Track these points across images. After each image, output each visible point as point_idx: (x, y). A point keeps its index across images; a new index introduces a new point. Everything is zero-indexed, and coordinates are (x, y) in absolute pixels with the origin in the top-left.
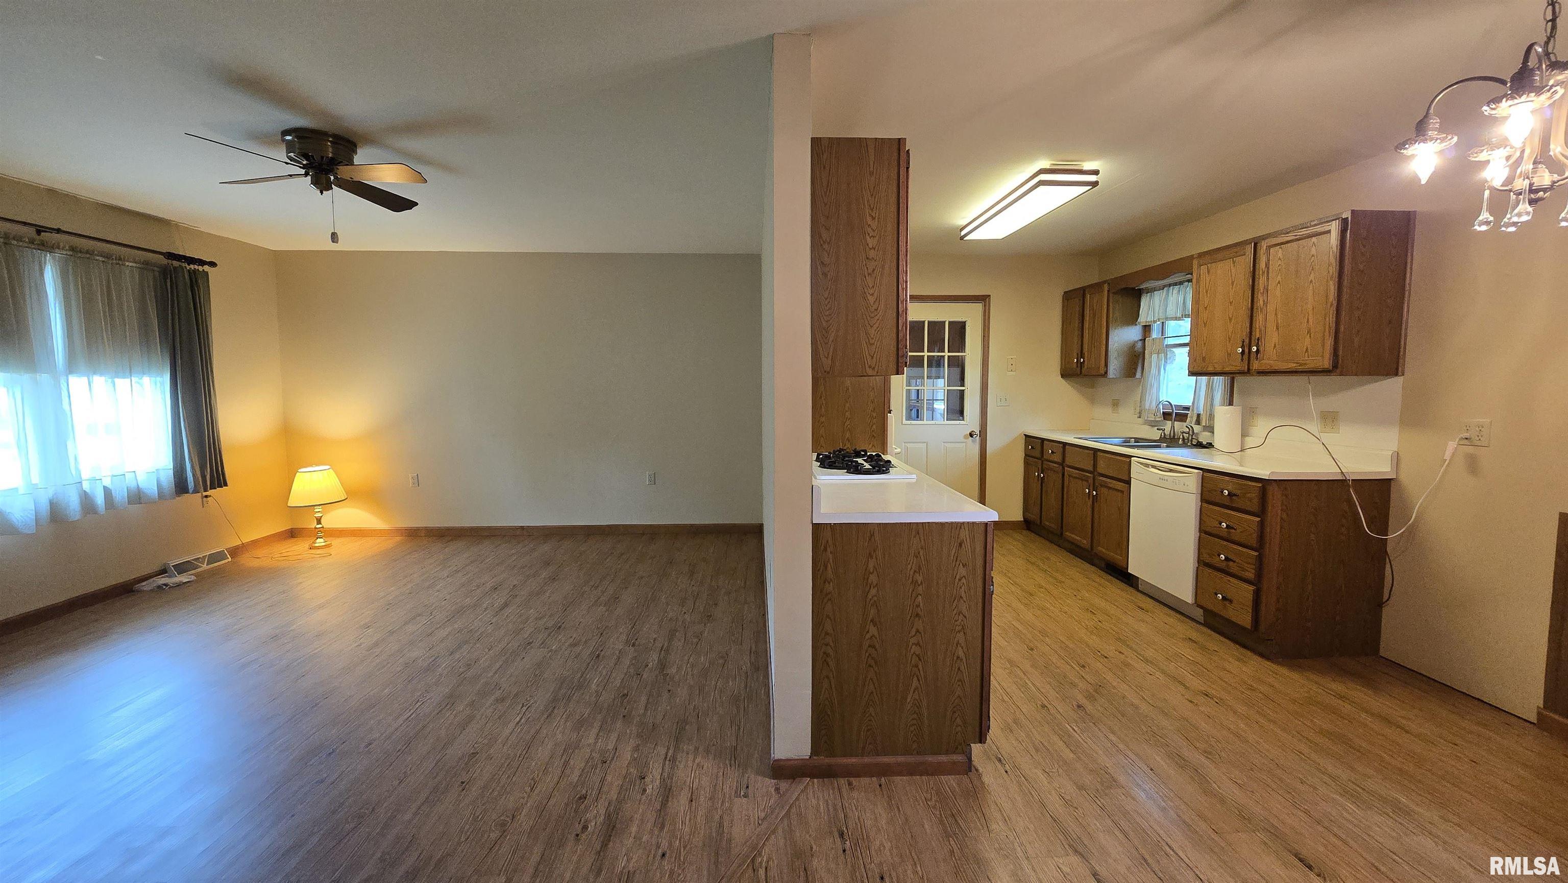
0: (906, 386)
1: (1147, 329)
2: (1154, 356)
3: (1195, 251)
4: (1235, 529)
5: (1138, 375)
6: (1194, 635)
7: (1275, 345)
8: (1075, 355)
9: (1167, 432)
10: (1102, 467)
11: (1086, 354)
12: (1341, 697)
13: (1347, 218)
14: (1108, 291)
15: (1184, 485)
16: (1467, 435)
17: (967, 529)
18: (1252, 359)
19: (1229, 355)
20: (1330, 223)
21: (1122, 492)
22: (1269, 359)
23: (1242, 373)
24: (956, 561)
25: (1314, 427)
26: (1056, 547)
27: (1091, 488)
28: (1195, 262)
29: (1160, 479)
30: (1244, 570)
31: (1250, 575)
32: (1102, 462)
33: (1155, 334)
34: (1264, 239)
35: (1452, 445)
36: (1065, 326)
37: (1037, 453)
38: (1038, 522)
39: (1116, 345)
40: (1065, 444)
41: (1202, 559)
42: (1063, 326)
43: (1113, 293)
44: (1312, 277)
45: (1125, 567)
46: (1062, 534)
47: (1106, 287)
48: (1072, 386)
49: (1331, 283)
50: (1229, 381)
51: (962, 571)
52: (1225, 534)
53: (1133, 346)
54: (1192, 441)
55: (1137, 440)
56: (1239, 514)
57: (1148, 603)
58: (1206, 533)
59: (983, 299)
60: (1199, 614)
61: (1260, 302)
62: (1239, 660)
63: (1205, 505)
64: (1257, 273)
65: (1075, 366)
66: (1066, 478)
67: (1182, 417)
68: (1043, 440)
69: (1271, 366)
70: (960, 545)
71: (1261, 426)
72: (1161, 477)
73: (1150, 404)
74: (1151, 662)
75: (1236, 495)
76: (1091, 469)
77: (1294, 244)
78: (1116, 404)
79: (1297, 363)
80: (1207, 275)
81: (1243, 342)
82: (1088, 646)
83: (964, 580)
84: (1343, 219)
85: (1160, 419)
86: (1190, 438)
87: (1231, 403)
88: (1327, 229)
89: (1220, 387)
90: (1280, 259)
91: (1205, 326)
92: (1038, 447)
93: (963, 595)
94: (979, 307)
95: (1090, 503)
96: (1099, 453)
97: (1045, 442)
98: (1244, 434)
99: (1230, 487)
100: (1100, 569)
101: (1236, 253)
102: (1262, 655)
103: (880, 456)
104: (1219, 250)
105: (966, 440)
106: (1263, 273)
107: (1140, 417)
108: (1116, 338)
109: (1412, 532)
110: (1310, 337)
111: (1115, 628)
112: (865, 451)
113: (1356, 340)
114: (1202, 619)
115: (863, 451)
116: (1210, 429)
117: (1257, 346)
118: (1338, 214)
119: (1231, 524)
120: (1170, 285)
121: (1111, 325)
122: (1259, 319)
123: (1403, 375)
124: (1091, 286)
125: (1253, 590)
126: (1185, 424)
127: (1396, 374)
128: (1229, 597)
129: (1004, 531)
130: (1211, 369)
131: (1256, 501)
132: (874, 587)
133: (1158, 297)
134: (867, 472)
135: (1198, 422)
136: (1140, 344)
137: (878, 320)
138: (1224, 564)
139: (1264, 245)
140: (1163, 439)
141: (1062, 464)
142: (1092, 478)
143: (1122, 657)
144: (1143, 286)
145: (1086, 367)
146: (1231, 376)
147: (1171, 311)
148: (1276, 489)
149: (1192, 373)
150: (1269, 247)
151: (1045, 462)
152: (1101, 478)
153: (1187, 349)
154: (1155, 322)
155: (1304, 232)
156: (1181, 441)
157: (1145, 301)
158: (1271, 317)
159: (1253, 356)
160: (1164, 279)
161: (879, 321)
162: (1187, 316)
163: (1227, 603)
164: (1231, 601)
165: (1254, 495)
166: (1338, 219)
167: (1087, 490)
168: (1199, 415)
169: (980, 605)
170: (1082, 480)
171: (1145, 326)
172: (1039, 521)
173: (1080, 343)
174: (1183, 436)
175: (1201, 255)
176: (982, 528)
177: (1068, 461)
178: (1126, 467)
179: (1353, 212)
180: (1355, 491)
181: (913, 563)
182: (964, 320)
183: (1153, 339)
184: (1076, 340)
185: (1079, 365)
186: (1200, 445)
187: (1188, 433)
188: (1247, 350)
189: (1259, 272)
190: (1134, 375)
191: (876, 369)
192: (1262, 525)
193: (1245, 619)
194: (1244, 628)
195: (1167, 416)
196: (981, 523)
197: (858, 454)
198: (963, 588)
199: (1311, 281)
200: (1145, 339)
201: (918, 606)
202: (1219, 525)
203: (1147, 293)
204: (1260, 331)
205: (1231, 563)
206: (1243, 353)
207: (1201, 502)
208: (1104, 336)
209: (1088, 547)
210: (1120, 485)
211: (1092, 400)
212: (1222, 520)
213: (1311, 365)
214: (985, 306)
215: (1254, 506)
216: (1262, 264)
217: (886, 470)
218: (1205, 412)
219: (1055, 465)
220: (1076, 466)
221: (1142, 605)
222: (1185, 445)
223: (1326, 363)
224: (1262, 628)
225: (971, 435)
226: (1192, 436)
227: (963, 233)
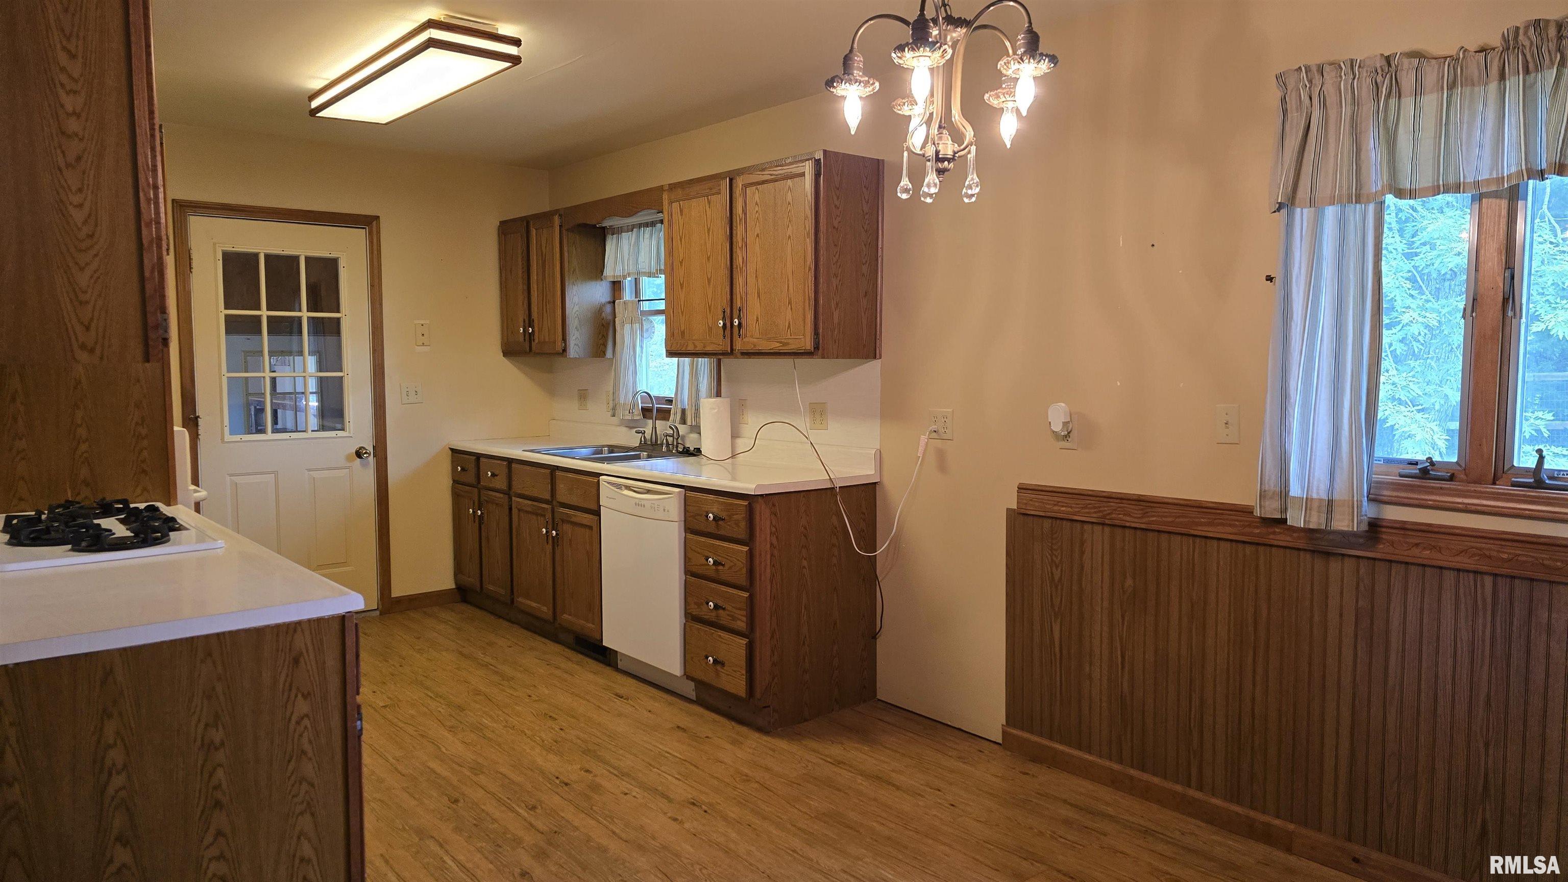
0: (228, 372)
1: (616, 286)
2: (627, 327)
3: (666, 181)
4: (724, 565)
5: (609, 354)
6: (685, 721)
7: (757, 318)
8: (522, 324)
9: (648, 436)
10: (563, 494)
11: (536, 321)
12: (838, 763)
13: (820, 159)
14: (561, 226)
15: (664, 510)
16: (934, 427)
17: (307, 633)
18: (734, 338)
19: (710, 329)
20: (804, 164)
21: (590, 528)
22: (752, 336)
23: (725, 354)
24: (290, 690)
25: (802, 422)
26: (505, 624)
27: (550, 527)
28: (665, 196)
29: (636, 504)
30: (734, 618)
31: (741, 625)
32: (562, 486)
33: (628, 295)
34: (738, 175)
35: (924, 439)
36: (503, 275)
37: (470, 478)
38: (478, 589)
39: (576, 308)
40: (510, 461)
41: (689, 612)
42: (501, 273)
43: (567, 230)
44: (789, 232)
45: (598, 638)
46: (512, 602)
47: (557, 220)
48: (519, 369)
49: (808, 240)
50: (715, 363)
51: (302, 707)
52: (711, 573)
53: (600, 310)
54: (677, 447)
55: (612, 448)
56: (726, 544)
57: (628, 685)
58: (694, 575)
59: (368, 222)
60: (689, 689)
61: (739, 261)
62: (734, 742)
63: (690, 536)
64: (734, 220)
65: (521, 339)
66: (515, 511)
67: (664, 414)
68: (478, 457)
69: (755, 346)
70: (296, 661)
71: (752, 422)
72: (637, 501)
73: (625, 397)
74: (628, 775)
75: (723, 520)
76: (547, 496)
77: (770, 185)
78: (583, 396)
79: (781, 342)
80: (680, 217)
81: (724, 312)
82: (542, 773)
83: (306, 722)
84: (816, 160)
85: (638, 418)
86: (675, 443)
87: (718, 394)
88: (800, 170)
89: (706, 371)
90: (757, 204)
91: (682, 288)
92: (471, 466)
93: (307, 747)
94: (359, 235)
95: (549, 547)
96: (558, 473)
97: (482, 460)
98: (735, 435)
99: (715, 510)
100: (569, 648)
101: (711, 189)
102: (760, 730)
103: (156, 509)
104: (691, 182)
105: (348, 465)
106: (740, 220)
107: (614, 416)
108: (576, 299)
109: (896, 544)
110: (791, 309)
111: (582, 735)
112: (125, 502)
113: (836, 315)
114: (692, 695)
115: (118, 502)
116: (696, 429)
117: (739, 318)
118: (811, 153)
119: (719, 559)
120: (640, 226)
121: (567, 278)
122: (739, 281)
123: (880, 358)
124: (537, 217)
125: (746, 644)
126: (669, 423)
127: (875, 358)
128: (720, 659)
129: (425, 610)
130: (691, 348)
131: (743, 524)
132: (118, 773)
133: (627, 240)
134: (121, 545)
135: (683, 421)
136: (608, 309)
137: (96, 255)
138: (714, 614)
139: (739, 182)
140: (643, 446)
141: (508, 492)
142: (550, 511)
143: (590, 777)
144: (606, 223)
145: (537, 341)
146: (718, 356)
147: (643, 265)
148: (763, 506)
149: (671, 353)
150: (746, 186)
151: (484, 492)
152: (562, 510)
153: (662, 318)
154: (625, 277)
155: (779, 171)
156: (664, 449)
157: (610, 245)
158: (751, 280)
159: (736, 330)
160: (630, 215)
161: (97, 259)
162: (661, 271)
163: (719, 667)
164: (723, 664)
165: (741, 516)
166: (811, 159)
167: (544, 530)
168: (683, 411)
169: (339, 757)
170: (537, 514)
171: (614, 283)
172: (478, 585)
173: (526, 302)
174: (667, 440)
175: (673, 187)
176: (336, 626)
177: (517, 487)
178: (594, 491)
179: (825, 152)
180: (844, 501)
181: (201, 710)
182: (333, 255)
183: (625, 301)
184: (521, 298)
185: (527, 336)
186: (687, 453)
187: (672, 436)
188: (728, 325)
189: (737, 219)
190: (603, 354)
191: (98, 351)
192: (751, 555)
193: (736, 683)
194: (735, 697)
195: (647, 413)
196: (333, 618)
197: (107, 510)
198: (306, 734)
199: (789, 237)
200: (614, 302)
201: (217, 787)
202: (706, 563)
203: (613, 234)
204: (741, 298)
205: (721, 611)
206: (724, 325)
207: (685, 532)
208: (559, 293)
209: (549, 616)
210: (586, 518)
211: (552, 391)
212: (710, 554)
213: (793, 347)
214: (370, 233)
215: (741, 531)
216: (739, 210)
217: (163, 537)
218: (690, 405)
219: (497, 494)
220: (526, 493)
221: (621, 691)
222: (668, 454)
223: (808, 345)
224: (758, 695)
225: (359, 454)
226: (677, 439)
227: (315, 104)
